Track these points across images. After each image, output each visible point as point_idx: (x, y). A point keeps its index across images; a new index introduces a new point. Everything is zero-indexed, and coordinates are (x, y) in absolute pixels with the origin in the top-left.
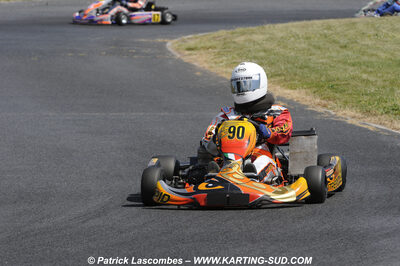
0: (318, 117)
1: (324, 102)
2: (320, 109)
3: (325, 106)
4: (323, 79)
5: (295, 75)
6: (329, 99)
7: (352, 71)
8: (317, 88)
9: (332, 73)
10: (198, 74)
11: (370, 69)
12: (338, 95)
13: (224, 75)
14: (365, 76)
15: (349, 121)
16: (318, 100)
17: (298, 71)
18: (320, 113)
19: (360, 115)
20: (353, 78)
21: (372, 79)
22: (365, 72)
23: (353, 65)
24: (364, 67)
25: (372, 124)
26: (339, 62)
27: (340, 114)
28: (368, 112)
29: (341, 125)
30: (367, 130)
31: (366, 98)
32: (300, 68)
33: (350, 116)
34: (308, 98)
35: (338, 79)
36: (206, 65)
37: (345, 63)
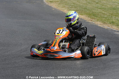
0: (90, 24)
1: (91, 19)
2: (90, 22)
3: (91, 21)
4: (91, 12)
5: (83, 11)
6: (93, 19)
7: (99, 10)
8: (89, 15)
9: (94, 11)
10: (53, 9)
11: (105, 10)
12: (95, 17)
13: (61, 10)
14: (103, 12)
15: (99, 25)
16: (89, 19)
17: (84, 10)
18: (90, 23)
19: (102, 24)
20: (100, 13)
21: (105, 13)
22: (103, 11)
23: (100, 9)
24: (103, 9)
25: (106, 27)
26: (96, 7)
27: (96, 23)
28: (105, 23)
29: (97, 27)
30: (104, 28)
31: (104, 19)
32: (84, 9)
33: (99, 24)
34: (87, 18)
35: (95, 13)
36: (56, 7)
37: (97, 8)
